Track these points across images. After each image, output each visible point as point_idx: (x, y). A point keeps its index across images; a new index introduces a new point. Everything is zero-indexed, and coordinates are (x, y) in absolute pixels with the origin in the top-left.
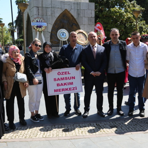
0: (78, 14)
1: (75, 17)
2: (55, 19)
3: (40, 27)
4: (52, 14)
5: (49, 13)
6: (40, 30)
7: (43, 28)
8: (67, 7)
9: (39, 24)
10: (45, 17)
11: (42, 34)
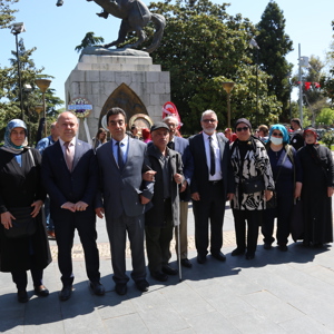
0: (143, 90)
1: (139, 95)
2: (106, 99)
3: (82, 111)
4: (100, 91)
5: (96, 90)
6: (82, 115)
7: (86, 114)
8: (125, 80)
9: (80, 107)
10: (89, 97)
11: (85, 122)
